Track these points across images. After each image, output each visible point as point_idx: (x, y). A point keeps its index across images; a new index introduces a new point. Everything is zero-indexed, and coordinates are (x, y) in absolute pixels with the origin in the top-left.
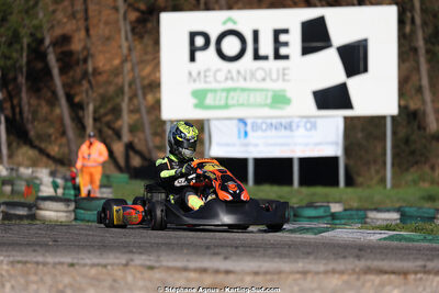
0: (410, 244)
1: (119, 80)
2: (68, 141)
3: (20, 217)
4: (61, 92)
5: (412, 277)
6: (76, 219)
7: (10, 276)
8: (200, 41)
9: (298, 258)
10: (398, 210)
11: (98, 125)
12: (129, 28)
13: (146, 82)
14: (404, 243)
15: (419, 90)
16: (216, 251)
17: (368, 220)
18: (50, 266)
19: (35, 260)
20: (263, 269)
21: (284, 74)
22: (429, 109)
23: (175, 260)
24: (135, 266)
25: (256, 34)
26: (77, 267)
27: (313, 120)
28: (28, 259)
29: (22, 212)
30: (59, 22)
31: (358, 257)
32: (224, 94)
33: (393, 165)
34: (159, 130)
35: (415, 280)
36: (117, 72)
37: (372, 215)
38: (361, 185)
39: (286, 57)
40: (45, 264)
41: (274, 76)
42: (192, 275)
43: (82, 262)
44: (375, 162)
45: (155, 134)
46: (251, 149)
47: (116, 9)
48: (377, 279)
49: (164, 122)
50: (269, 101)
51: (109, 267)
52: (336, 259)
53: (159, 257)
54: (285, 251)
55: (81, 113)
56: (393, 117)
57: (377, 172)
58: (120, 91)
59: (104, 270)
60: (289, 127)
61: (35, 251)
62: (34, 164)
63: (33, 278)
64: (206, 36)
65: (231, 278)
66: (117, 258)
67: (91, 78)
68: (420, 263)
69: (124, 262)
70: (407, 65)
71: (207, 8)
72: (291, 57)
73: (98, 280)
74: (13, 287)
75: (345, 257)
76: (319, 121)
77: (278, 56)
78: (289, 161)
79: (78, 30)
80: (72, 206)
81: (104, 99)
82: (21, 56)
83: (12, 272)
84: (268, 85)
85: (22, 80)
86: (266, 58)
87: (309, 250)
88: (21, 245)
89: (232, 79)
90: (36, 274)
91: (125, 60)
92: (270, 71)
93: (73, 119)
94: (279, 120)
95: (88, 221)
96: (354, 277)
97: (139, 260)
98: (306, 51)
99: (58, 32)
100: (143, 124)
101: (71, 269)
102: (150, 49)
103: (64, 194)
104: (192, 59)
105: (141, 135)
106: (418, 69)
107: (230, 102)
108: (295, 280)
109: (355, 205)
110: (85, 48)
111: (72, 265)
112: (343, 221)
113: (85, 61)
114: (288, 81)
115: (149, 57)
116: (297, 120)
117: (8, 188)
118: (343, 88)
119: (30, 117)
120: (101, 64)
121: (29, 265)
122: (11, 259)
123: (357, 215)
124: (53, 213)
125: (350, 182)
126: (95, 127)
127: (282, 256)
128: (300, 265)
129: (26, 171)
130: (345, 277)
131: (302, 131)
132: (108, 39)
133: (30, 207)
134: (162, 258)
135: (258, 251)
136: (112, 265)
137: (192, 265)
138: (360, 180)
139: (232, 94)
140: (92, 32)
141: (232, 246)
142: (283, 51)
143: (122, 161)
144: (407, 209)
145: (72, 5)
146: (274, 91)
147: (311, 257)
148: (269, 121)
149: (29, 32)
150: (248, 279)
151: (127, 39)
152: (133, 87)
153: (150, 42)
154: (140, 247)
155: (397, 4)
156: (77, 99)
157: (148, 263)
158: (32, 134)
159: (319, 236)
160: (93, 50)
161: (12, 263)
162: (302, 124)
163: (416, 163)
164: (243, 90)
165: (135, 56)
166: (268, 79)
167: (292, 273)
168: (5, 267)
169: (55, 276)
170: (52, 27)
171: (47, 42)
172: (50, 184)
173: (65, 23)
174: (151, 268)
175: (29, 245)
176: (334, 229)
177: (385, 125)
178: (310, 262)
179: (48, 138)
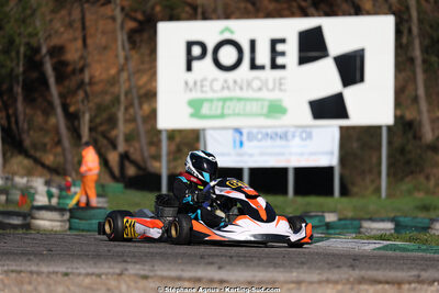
0: (404, 254)
1: (116, 90)
2: (64, 150)
3: (15, 227)
4: (57, 101)
5: (406, 287)
6: (70, 229)
8: (196, 51)
9: (293, 267)
10: (392, 220)
11: (94, 134)
12: (125, 37)
13: (142, 91)
14: (398, 253)
15: (415, 99)
16: (211, 260)
17: (362, 230)
18: (44, 276)
19: (29, 269)
20: (257, 279)
21: (280, 83)
22: (425, 118)
23: (169, 270)
24: (130, 275)
25: (253, 43)
26: (71, 276)
27: (308, 130)
28: (23, 268)
29: (16, 221)
30: (56, 32)
31: (353, 267)
32: (220, 104)
33: (388, 175)
34: (155, 139)
35: (409, 290)
36: (113, 81)
37: (366, 224)
38: (356, 195)
39: (283, 67)
40: (39, 273)
41: (271, 86)
42: (186, 284)
43: (75, 271)
44: (370, 171)
45: (151, 143)
46: (246, 158)
47: (113, 19)
48: (371, 289)
49: (160, 132)
50: (265, 111)
51: (103, 277)
52: (330, 269)
53: (153, 266)
54: (279, 261)
55: (76, 123)
56: (389, 128)
57: (372, 181)
58: (117, 100)
59: (98, 280)
60: (284, 136)
61: (29, 260)
62: (29, 173)
63: (28, 288)
64: (203, 45)
66: (110, 267)
67: (88, 88)
68: (415, 273)
69: (118, 271)
70: (403, 74)
71: (205, 18)
72: (288, 67)
73: (92, 289)
75: (339, 267)
76: (314, 131)
77: (274, 66)
78: (284, 171)
79: (75, 39)
80: (67, 216)
81: (100, 108)
82: (18, 65)
83: (6, 281)
84: (264, 94)
85: (18, 90)
86: (262, 67)
87: (303, 260)
88: (16, 254)
89: (228, 88)
90: (30, 283)
91: (121, 70)
92: (267, 80)
93: (68, 128)
94: (274, 130)
95: (83, 230)
96: (348, 286)
97: (134, 269)
98: (303, 60)
99: (55, 41)
100: (138, 135)
101: (66, 278)
102: (147, 59)
103: (59, 204)
104: (189, 68)
105: (137, 145)
106: (414, 79)
107: (226, 111)
108: (289, 290)
109: (350, 214)
110: (82, 57)
111: (66, 274)
112: (337, 231)
113: (82, 70)
114: (285, 91)
115: (146, 66)
116: (292, 130)
117: (2, 198)
118: (339, 97)
119: (26, 126)
120: (97, 74)
121: (23, 274)
122: (6, 268)
123: (351, 225)
124: (47, 222)
125: (344, 192)
126: (90, 136)
127: (275, 266)
128: (294, 275)
129: (21, 181)
130: (339, 287)
131: (297, 140)
132: (105, 48)
133: (24, 216)
134: (156, 268)
135: (252, 261)
136: (107, 274)
137: (186, 274)
138: (355, 189)
139: (228, 104)
140: (89, 41)
141: (226, 256)
142: (280, 61)
143: (116, 170)
144: (401, 219)
145: (70, 14)
146: (270, 101)
147: (305, 267)
148: (264, 131)
149: (24, 40)
151: (124, 48)
152: (129, 97)
153: (147, 52)
154: (134, 256)
155: (394, 13)
156: (72, 109)
157: (142, 273)
158: (27, 143)
159: (313, 246)
160: (89, 60)
161: (6, 272)
162: (297, 134)
163: (412, 173)
164: (239, 99)
165: (132, 65)
166: (264, 89)
167: (286, 282)
169: (49, 285)
170: (50, 36)
171: (44, 50)
172: (45, 193)
173: (63, 33)
174: (145, 277)
175: (23, 254)
176: (328, 239)
177: (380, 135)
178: (304, 273)
179: (44, 148)
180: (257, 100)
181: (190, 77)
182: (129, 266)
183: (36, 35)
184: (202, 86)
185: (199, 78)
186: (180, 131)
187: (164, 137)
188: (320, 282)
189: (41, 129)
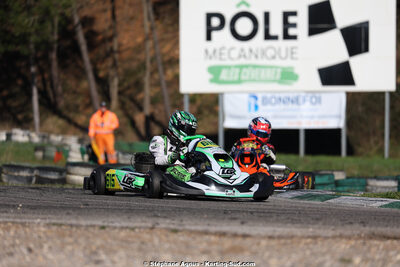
1: (141, 56)
3: (52, 181)
4: (88, 67)
7: (48, 237)
8: (215, 22)
9: (309, 223)
10: (396, 179)
11: (122, 98)
12: (150, 9)
13: (166, 58)
16: (233, 215)
17: (369, 188)
18: (83, 228)
19: (69, 222)
20: (277, 234)
21: (292, 53)
23: (196, 224)
24: (161, 229)
25: (267, 16)
26: (107, 229)
27: (317, 95)
28: (63, 221)
29: (53, 176)
30: (87, 3)
31: (363, 223)
32: (237, 70)
33: (390, 137)
34: (178, 102)
36: (139, 49)
37: (372, 182)
38: (361, 154)
39: (294, 37)
40: (78, 226)
41: (283, 54)
42: (213, 238)
43: (110, 224)
44: (374, 133)
48: (382, 244)
49: (182, 95)
50: (278, 77)
51: (137, 230)
52: (343, 225)
53: (182, 221)
54: (295, 217)
56: (391, 93)
57: (376, 143)
58: (143, 66)
59: (132, 233)
60: (295, 101)
61: (68, 214)
62: (63, 132)
63: (69, 240)
64: (221, 17)
65: (248, 241)
66: (143, 222)
67: (117, 56)
69: (150, 225)
72: (299, 37)
73: (127, 241)
74: (50, 248)
75: (351, 223)
76: (323, 96)
77: (287, 36)
78: (296, 132)
79: (105, 11)
82: (52, 33)
83: (49, 234)
84: (278, 62)
85: (54, 56)
86: (276, 38)
87: (318, 216)
88: (55, 208)
89: (245, 56)
90: (71, 236)
91: (147, 39)
92: (280, 49)
93: (99, 92)
94: (287, 95)
96: (362, 241)
97: (164, 223)
98: (312, 32)
99: (87, 12)
100: (163, 97)
101: (103, 231)
102: (170, 29)
104: (209, 38)
105: (161, 107)
107: (243, 77)
108: (307, 244)
109: (356, 173)
110: (111, 27)
112: (346, 188)
113: (111, 39)
114: (297, 59)
115: (169, 36)
116: (303, 94)
117: (40, 154)
119: (60, 89)
120: (125, 42)
121: (63, 227)
122: (48, 221)
123: (358, 183)
125: (351, 152)
127: (293, 222)
128: (311, 230)
129: (56, 139)
130: (353, 242)
131: (307, 105)
132: (132, 18)
133: (61, 171)
134: (184, 222)
135: (271, 217)
136: (140, 228)
137: (213, 229)
138: (360, 150)
139: (244, 70)
140: (118, 13)
141: (247, 212)
142: (292, 32)
143: (142, 130)
146: (283, 69)
147: (321, 223)
148: (277, 95)
149: (59, 11)
150: (264, 243)
151: (149, 19)
152: (155, 63)
153: (170, 22)
154: (163, 211)
156: (101, 74)
157: (172, 227)
158: (61, 104)
159: (325, 202)
160: (118, 29)
161: (48, 225)
162: (308, 98)
164: (255, 67)
165: (157, 34)
166: (278, 57)
167: (303, 237)
168: (43, 229)
169: (88, 238)
170: (81, 7)
171: (77, 20)
172: (78, 151)
173: (93, 5)
174: (175, 231)
175: (63, 208)
176: (339, 196)
177: (384, 100)
178: (320, 228)
179: (76, 109)
180: (271, 67)
181: (210, 45)
182: (160, 220)
183: (70, 6)
184: (221, 54)
185: (218, 47)
186: (201, 95)
187: (186, 101)
188: (334, 237)
189: (75, 92)
